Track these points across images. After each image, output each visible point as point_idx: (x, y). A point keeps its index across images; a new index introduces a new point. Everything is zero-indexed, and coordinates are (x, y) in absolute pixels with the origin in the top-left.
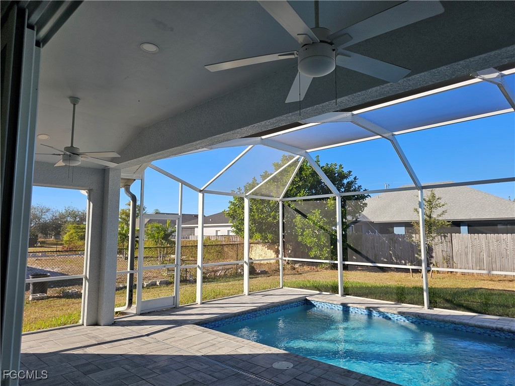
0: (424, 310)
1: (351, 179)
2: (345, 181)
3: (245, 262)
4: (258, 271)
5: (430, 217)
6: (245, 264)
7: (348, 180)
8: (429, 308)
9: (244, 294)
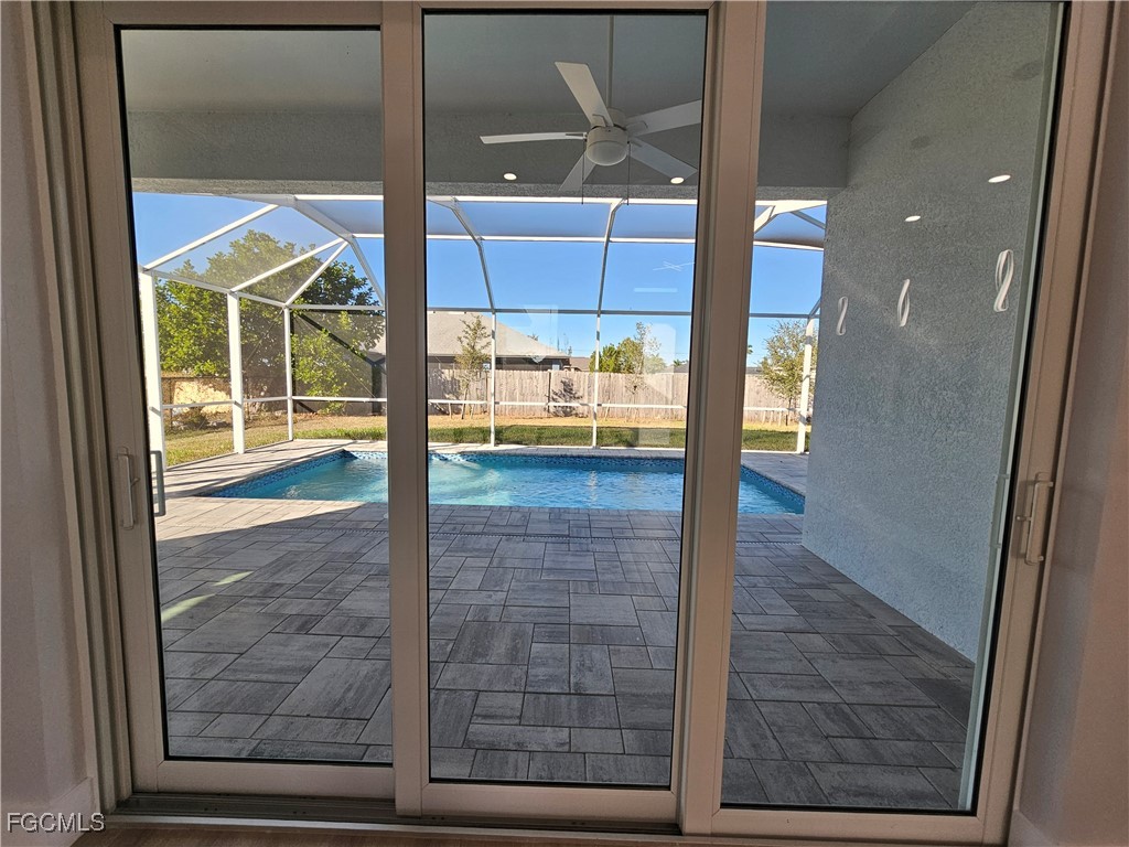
0: (490, 447)
1: (364, 289)
2: (355, 292)
3: (236, 403)
4: (212, 423)
5: (473, 348)
6: (235, 408)
7: (361, 291)
8: (496, 444)
9: (235, 451)
